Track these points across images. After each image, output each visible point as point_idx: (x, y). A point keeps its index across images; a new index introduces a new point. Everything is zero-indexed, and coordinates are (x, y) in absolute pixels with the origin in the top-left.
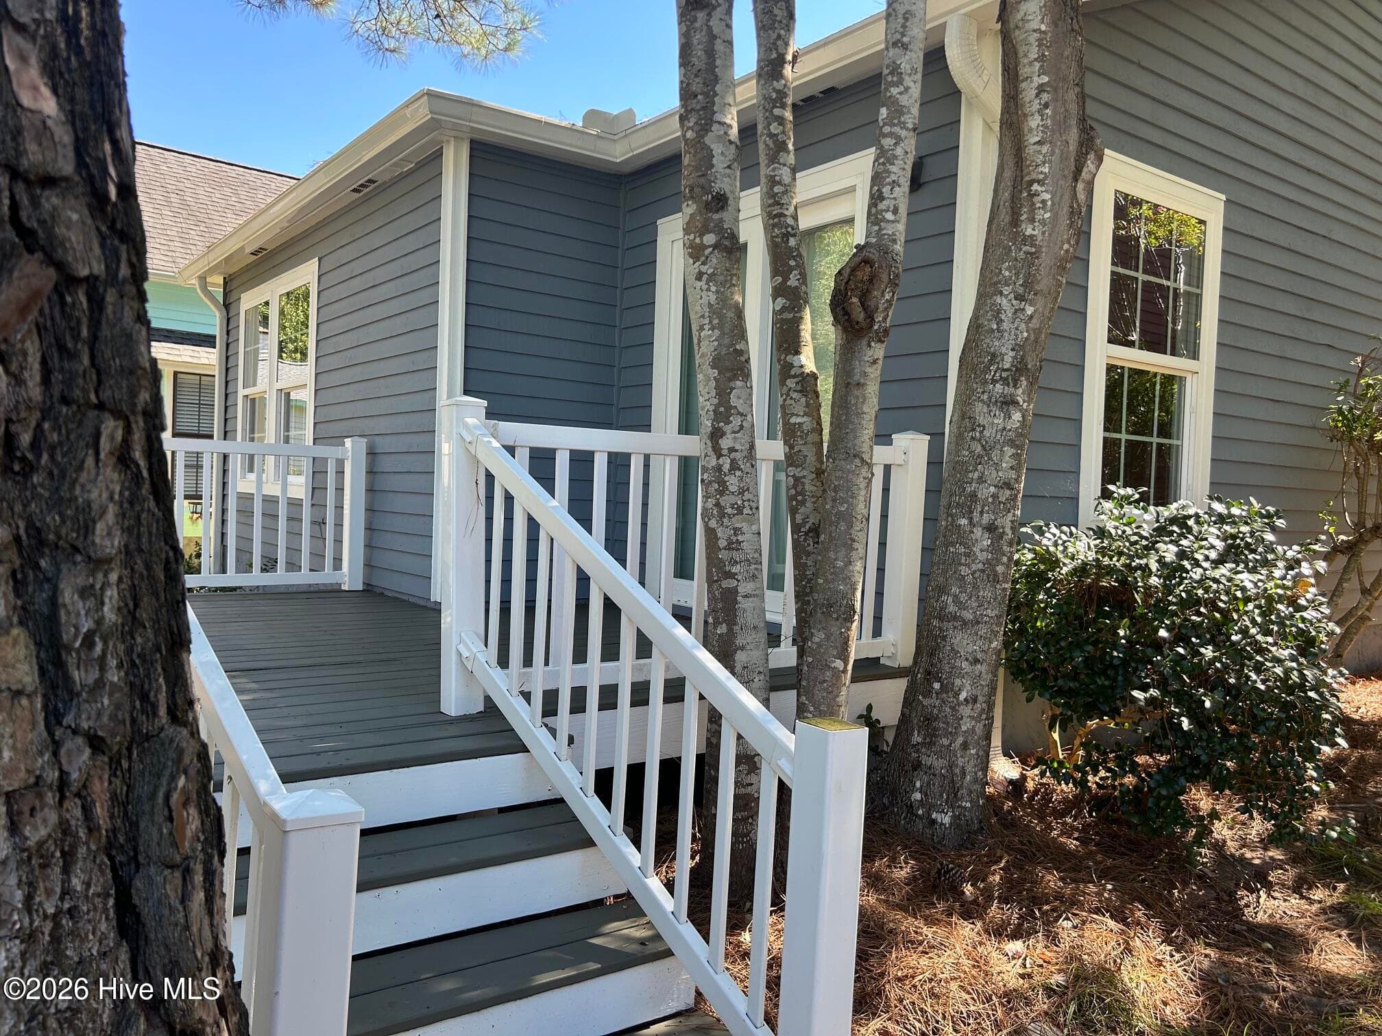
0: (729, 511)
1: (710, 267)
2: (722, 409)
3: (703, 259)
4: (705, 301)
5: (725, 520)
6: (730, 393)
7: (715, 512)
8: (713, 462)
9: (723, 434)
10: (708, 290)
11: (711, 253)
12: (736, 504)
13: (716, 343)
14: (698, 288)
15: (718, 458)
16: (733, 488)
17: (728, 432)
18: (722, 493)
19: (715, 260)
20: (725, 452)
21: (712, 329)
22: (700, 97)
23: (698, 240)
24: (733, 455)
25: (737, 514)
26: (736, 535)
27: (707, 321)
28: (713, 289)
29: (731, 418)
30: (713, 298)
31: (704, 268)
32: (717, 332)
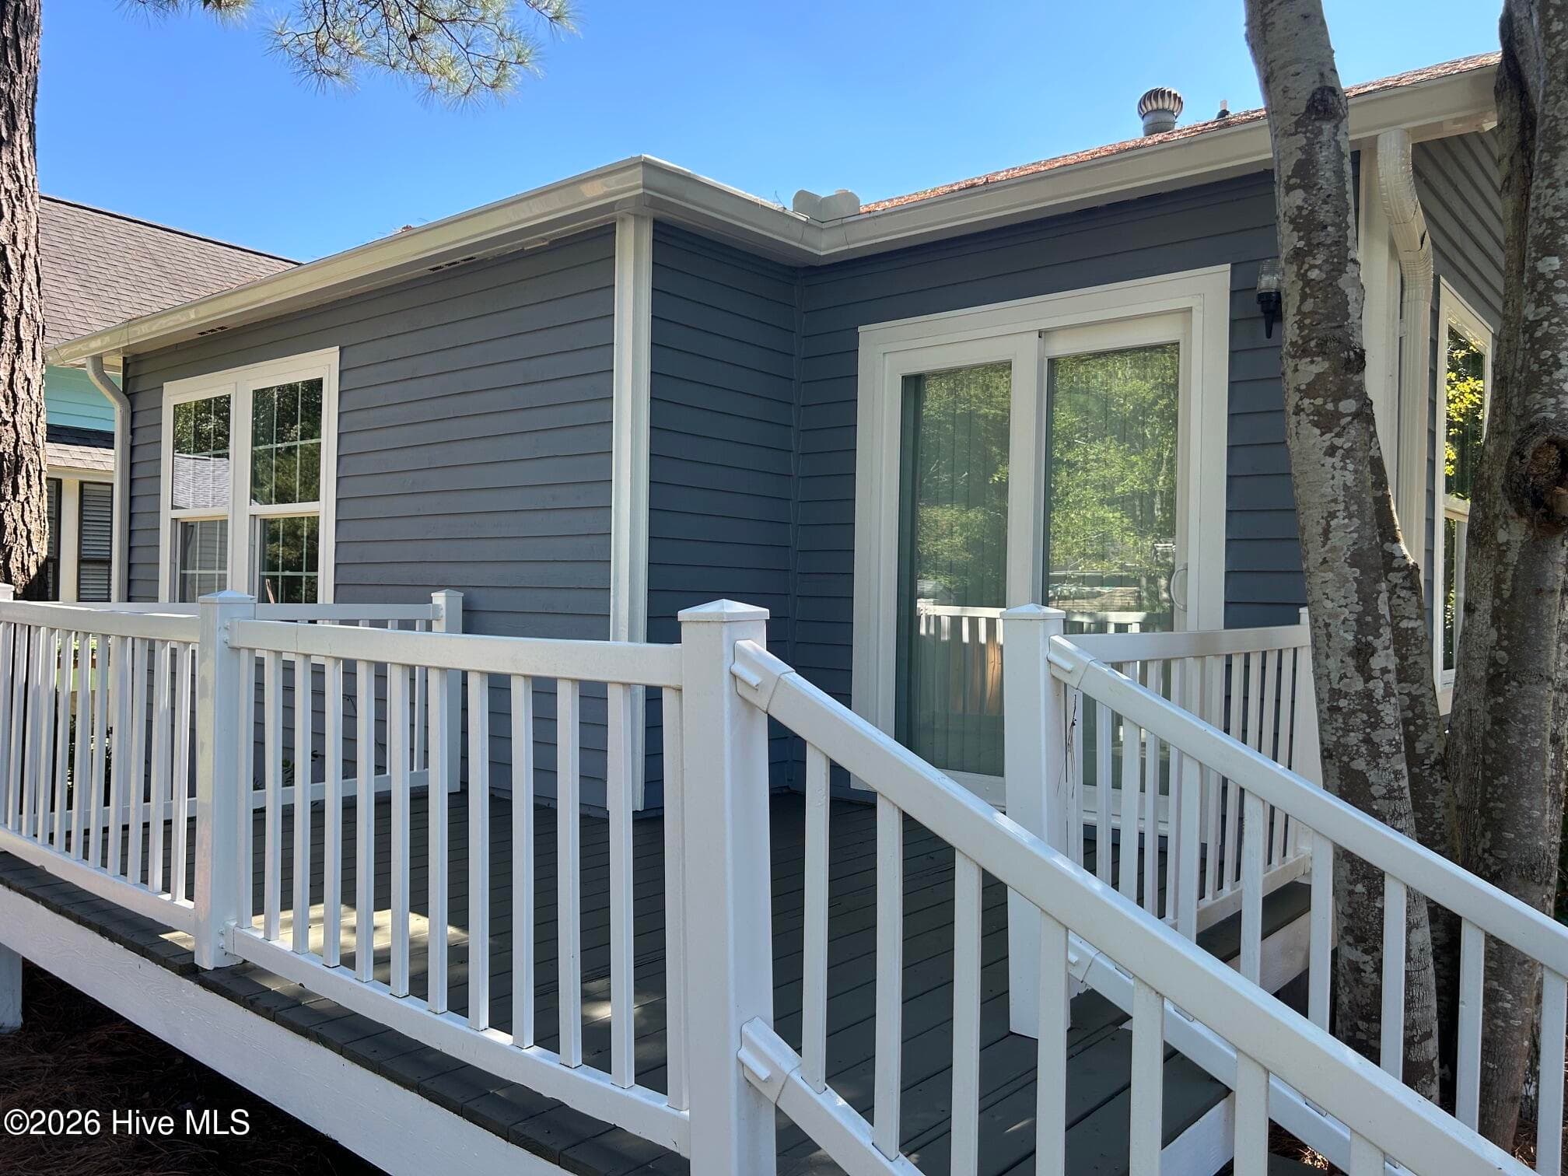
0: (1386, 749)
1: (1348, 441)
2: (1369, 619)
3: (1337, 430)
4: (1338, 481)
5: (1382, 761)
6: (1377, 598)
7: (1363, 749)
8: (1359, 685)
9: (1374, 651)
10: (1344, 468)
11: (1350, 423)
12: (1394, 739)
13: (1355, 535)
14: (1328, 465)
15: (1367, 681)
16: (1389, 720)
17: (1380, 648)
18: (1374, 726)
19: (1353, 432)
20: (1377, 673)
21: (1350, 517)
22: (1330, 229)
23: (1330, 406)
24: (1387, 677)
25: (1396, 753)
26: (1397, 779)
27: (1342, 507)
28: (1351, 467)
29: (1381, 631)
30: (1350, 478)
31: (1338, 442)
32: (1356, 522)
